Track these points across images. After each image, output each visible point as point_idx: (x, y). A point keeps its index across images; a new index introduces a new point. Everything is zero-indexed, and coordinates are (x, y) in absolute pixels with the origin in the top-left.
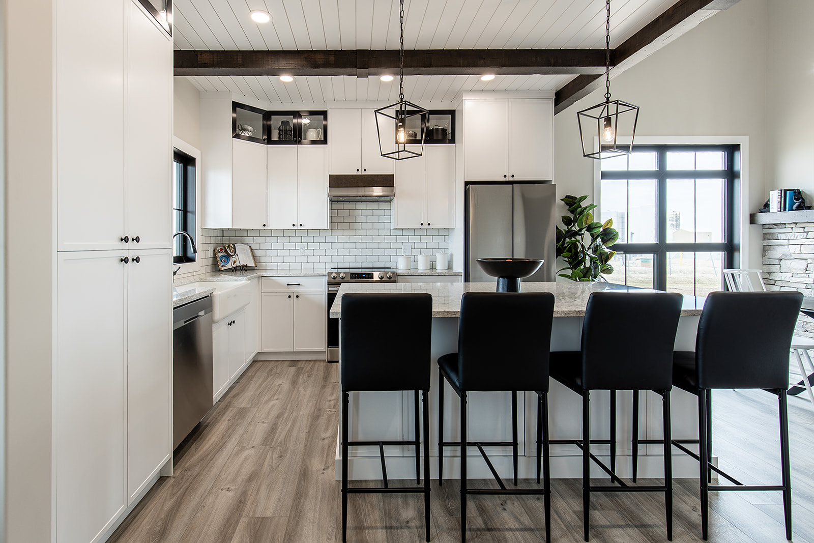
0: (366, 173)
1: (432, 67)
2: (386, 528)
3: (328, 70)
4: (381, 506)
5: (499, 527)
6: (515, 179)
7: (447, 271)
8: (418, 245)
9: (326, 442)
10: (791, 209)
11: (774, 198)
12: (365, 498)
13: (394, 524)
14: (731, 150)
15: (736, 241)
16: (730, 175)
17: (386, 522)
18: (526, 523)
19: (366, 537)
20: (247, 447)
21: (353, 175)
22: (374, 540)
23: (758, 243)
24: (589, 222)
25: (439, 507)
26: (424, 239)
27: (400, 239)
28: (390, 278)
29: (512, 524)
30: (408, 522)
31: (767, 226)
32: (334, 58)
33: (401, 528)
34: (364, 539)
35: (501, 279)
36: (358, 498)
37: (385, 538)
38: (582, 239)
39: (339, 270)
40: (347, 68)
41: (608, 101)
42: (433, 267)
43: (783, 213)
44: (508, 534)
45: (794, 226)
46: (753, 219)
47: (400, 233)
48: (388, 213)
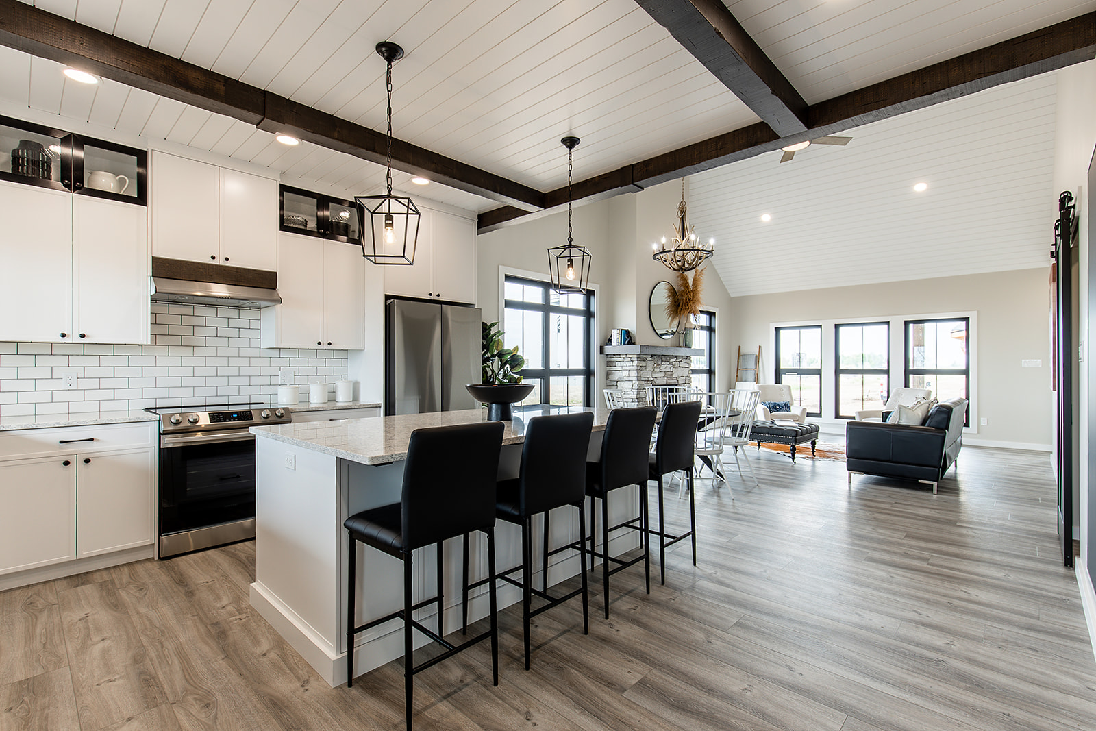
0: (228, 264)
1: (376, 152)
2: (444, 698)
3: (210, 102)
4: (419, 683)
5: (544, 641)
6: (441, 298)
7: (351, 404)
8: (303, 371)
9: (272, 655)
10: (624, 344)
11: (615, 335)
12: (392, 686)
13: (449, 690)
14: (590, 294)
15: (592, 368)
16: (588, 314)
17: (438, 693)
18: (560, 627)
19: (430, 719)
20: (116, 725)
21: (202, 264)
22: (441, 715)
23: (604, 369)
24: (500, 349)
25: (480, 653)
26: (313, 362)
27: (275, 362)
28: (282, 416)
29: (551, 634)
30: (462, 681)
31: (609, 356)
32: (223, 88)
33: (460, 689)
34: (430, 721)
35: (494, 406)
36: (383, 691)
37: (452, 707)
38: (492, 364)
39: (184, 410)
40: (249, 110)
41: (570, 245)
42: (332, 399)
43: (620, 346)
44: (554, 643)
45: (625, 356)
46: (602, 352)
47: (276, 353)
48: (255, 324)
